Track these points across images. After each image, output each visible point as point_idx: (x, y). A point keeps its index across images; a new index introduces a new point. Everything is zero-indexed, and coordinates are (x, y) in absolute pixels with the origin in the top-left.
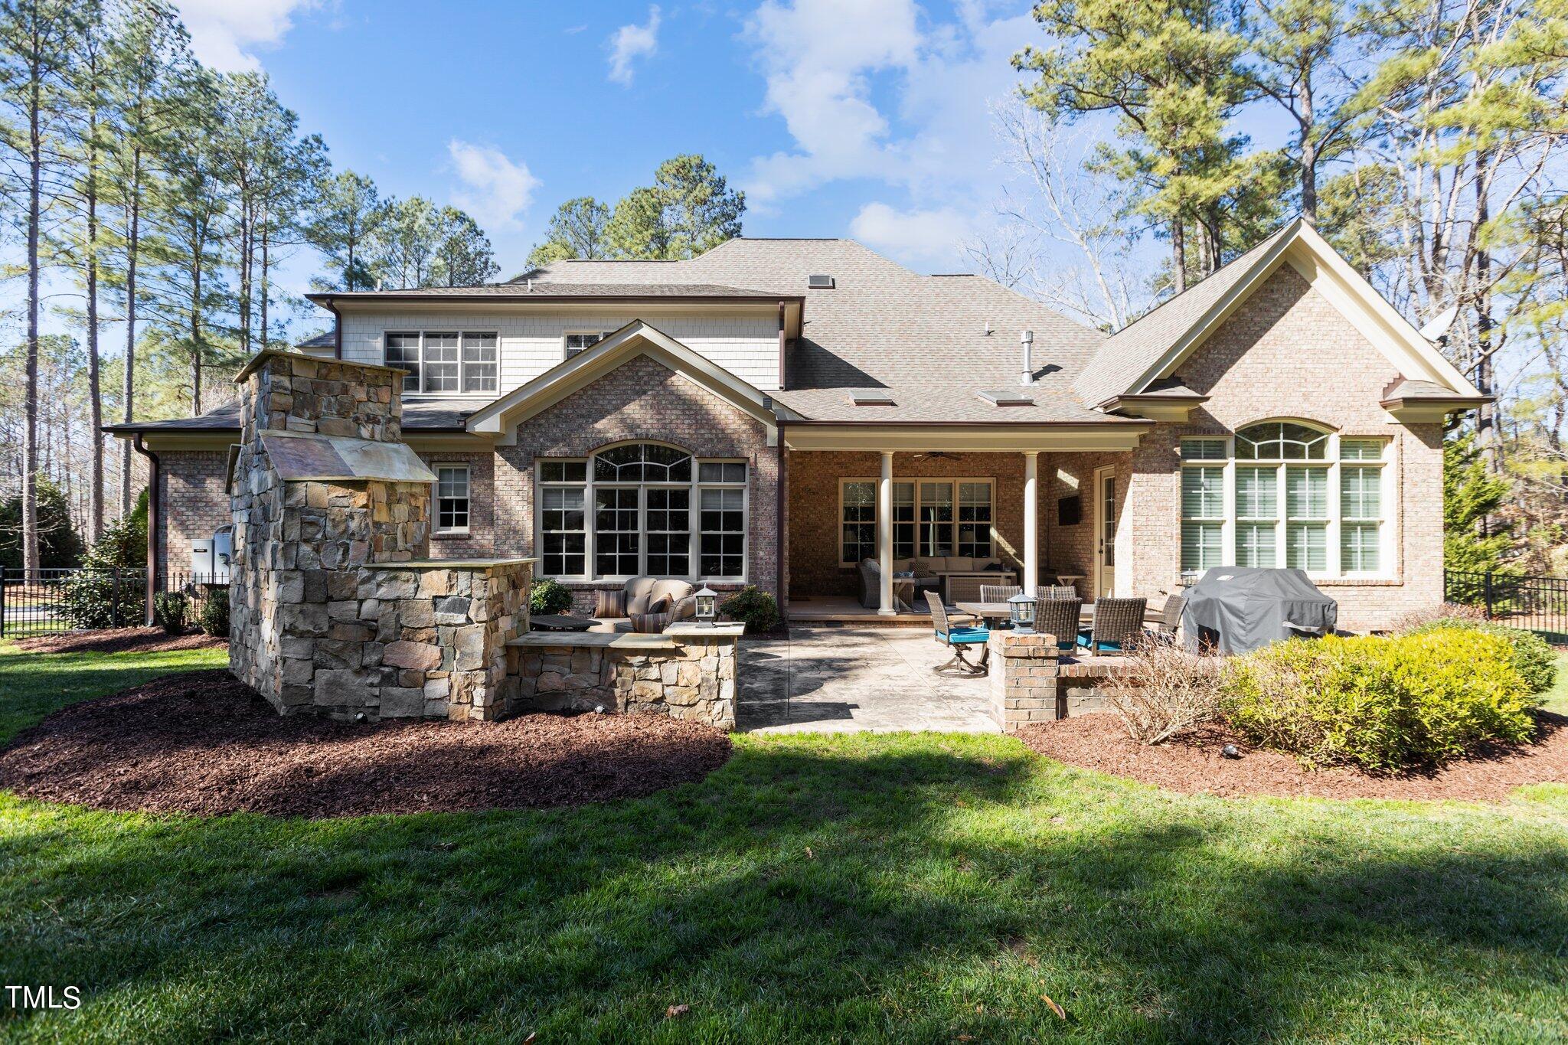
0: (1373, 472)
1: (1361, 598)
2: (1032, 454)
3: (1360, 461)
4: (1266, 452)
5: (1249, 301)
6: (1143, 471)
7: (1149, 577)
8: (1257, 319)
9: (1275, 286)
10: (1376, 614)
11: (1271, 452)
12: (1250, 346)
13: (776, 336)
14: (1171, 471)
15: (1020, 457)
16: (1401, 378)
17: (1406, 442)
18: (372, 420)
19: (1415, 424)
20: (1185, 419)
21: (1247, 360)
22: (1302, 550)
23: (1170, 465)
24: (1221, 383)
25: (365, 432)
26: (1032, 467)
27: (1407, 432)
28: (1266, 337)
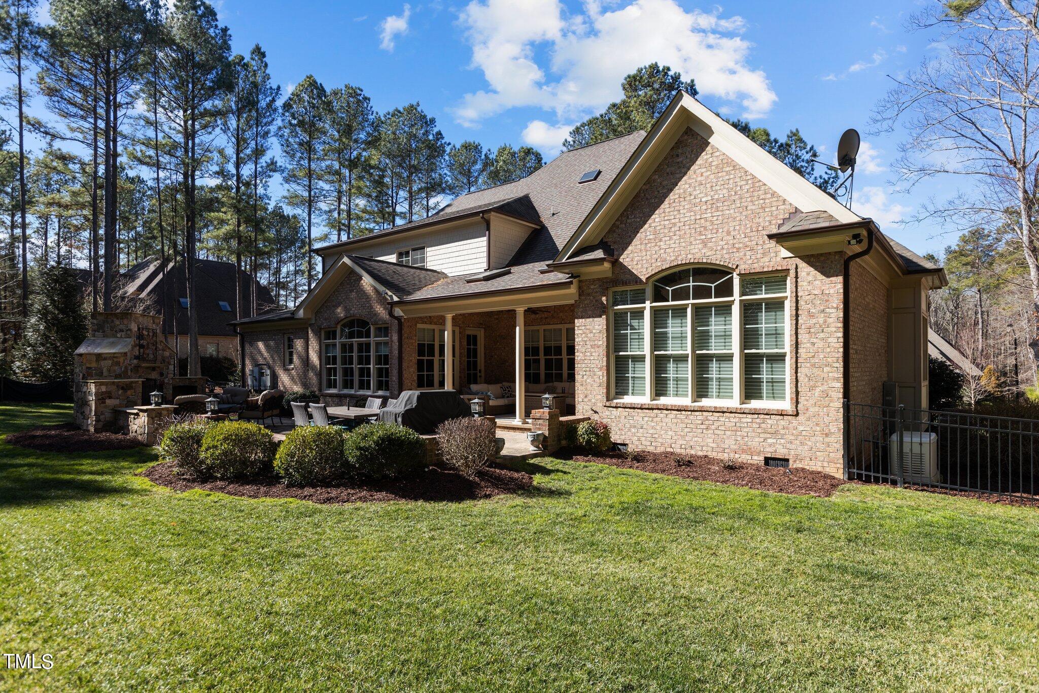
0: (776, 306)
1: (755, 425)
2: (520, 310)
3: (764, 296)
4: (677, 295)
5: (659, 170)
6: (582, 318)
7: (586, 400)
8: (665, 183)
9: (680, 151)
10: (770, 441)
11: (681, 294)
12: (658, 207)
13: (485, 236)
14: (600, 316)
15: (512, 313)
16: (797, 210)
17: (802, 274)
18: (121, 331)
19: (812, 256)
20: (610, 275)
21: (656, 218)
22: (712, 379)
23: (599, 311)
24: (636, 241)
25: (119, 335)
26: (520, 319)
27: (802, 265)
28: (672, 196)
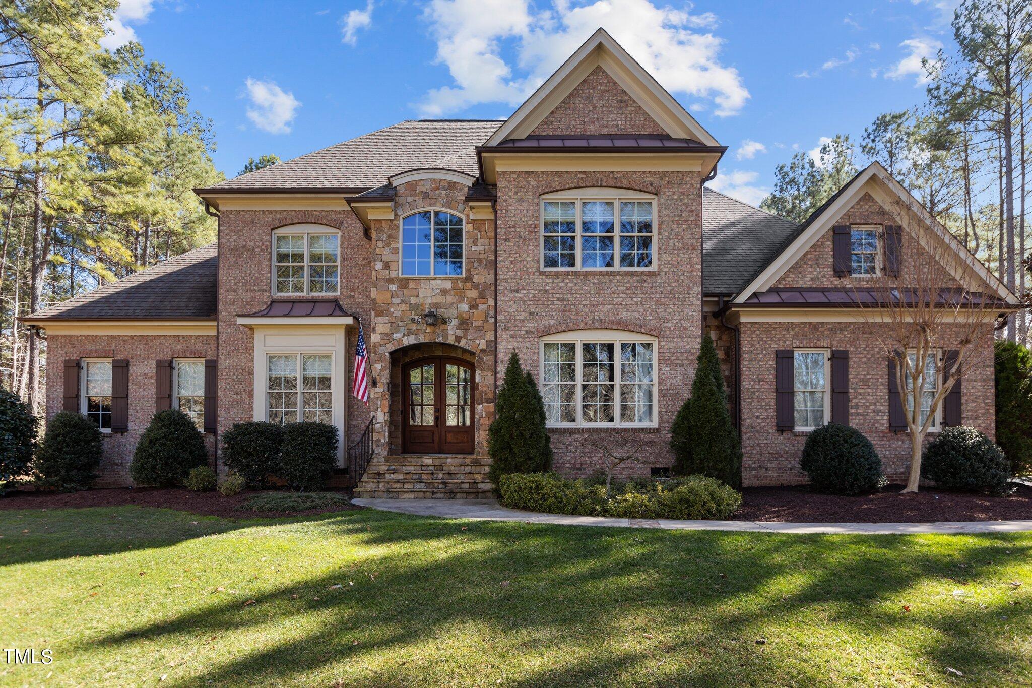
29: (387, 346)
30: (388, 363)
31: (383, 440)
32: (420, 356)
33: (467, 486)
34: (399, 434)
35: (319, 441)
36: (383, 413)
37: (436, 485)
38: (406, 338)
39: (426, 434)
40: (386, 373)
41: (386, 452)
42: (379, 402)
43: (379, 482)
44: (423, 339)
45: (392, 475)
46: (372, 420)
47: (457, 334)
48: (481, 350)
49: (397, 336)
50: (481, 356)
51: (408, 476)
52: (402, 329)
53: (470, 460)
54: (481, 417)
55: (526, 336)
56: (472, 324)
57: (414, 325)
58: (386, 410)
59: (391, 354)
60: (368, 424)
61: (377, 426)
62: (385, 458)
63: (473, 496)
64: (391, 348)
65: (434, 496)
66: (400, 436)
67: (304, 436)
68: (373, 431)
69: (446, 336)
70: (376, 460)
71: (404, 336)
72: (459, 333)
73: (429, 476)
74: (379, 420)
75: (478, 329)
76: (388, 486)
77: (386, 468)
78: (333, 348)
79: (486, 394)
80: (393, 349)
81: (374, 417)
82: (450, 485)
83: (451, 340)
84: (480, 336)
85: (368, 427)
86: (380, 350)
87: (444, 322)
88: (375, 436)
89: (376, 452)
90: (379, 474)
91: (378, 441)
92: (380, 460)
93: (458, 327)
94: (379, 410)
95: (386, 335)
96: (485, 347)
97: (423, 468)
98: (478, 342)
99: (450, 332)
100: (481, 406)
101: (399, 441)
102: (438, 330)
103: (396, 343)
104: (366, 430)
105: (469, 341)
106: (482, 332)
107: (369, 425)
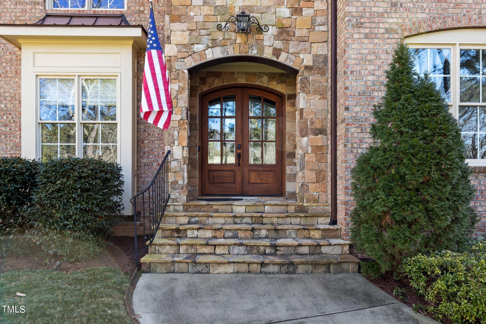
29: (186, 60)
30: (187, 82)
31: (180, 182)
32: (221, 84)
33: (305, 250)
34: (197, 173)
35: (91, 184)
36: (180, 147)
37: (262, 249)
38: (210, 50)
39: (226, 173)
40: (185, 95)
41: (185, 198)
42: (176, 133)
43: (179, 245)
44: (232, 52)
45: (195, 232)
46: (167, 156)
47: (275, 46)
48: (306, 67)
49: (198, 48)
50: (306, 74)
51: (218, 234)
52: (205, 39)
53: (293, 208)
54: (306, 153)
55: (386, 36)
56: (294, 33)
57: (221, 33)
58: (185, 143)
59: (190, 71)
60: (160, 161)
61: (173, 165)
62: (184, 206)
63: (323, 269)
64: (191, 63)
65: (263, 269)
66: (197, 175)
67: (68, 177)
68: (168, 170)
69: (261, 49)
70: (172, 208)
71: (208, 47)
72: (278, 44)
73: (248, 234)
74: (175, 157)
75: (302, 40)
76: (193, 251)
77: (185, 220)
78: (118, 70)
79: (312, 123)
80: (194, 64)
81: (169, 152)
82: (282, 249)
83: (268, 54)
84: (305, 50)
85: (162, 166)
86: (177, 65)
87: (260, 30)
88: (171, 177)
89: (172, 196)
90: (178, 230)
91: (175, 183)
92: (177, 208)
93: (277, 37)
94: (176, 143)
95: (184, 46)
96: (311, 64)
97: (237, 220)
98: (301, 56)
99: (266, 43)
100: (305, 139)
101: (197, 181)
102: (251, 41)
103: (197, 57)
104: (160, 169)
105: (290, 56)
106: (308, 44)
107: (163, 162)
